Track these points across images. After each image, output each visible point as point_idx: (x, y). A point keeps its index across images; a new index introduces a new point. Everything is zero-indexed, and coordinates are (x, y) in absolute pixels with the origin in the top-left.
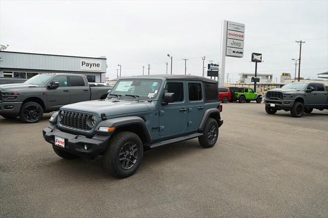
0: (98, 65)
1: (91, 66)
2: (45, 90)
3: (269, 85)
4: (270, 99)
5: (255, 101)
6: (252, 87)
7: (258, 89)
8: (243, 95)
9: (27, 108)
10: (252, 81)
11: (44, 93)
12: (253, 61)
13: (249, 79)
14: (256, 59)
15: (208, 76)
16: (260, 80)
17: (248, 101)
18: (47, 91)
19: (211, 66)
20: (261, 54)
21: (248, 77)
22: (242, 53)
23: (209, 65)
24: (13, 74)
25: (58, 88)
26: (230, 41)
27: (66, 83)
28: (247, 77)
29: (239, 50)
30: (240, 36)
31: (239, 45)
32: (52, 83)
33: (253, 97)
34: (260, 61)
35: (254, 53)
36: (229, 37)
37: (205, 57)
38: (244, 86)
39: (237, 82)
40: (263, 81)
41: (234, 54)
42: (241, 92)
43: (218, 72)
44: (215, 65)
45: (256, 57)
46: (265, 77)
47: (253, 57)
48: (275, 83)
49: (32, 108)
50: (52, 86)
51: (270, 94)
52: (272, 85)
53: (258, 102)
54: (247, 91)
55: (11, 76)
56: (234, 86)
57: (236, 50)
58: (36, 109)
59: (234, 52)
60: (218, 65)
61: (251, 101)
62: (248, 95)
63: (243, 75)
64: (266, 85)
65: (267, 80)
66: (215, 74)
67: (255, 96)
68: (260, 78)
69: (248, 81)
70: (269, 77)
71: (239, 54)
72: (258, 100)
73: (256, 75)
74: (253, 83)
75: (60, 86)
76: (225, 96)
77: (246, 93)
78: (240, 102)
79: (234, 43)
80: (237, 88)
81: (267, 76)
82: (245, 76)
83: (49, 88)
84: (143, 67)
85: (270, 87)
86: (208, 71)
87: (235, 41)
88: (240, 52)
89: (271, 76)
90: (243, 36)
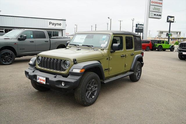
0: (60, 24)
1: (55, 25)
2: (16, 41)
3: (179, 39)
4: (183, 48)
5: (169, 50)
6: (167, 40)
7: (171, 41)
8: (161, 46)
9: (3, 54)
10: (167, 36)
11: (15, 43)
12: (168, 21)
13: (164, 34)
14: (170, 20)
15: (136, 32)
16: (173, 35)
17: (164, 50)
18: (18, 41)
19: (138, 26)
20: (174, 17)
21: (164, 33)
22: (161, 15)
23: (137, 25)
24: (4, 30)
25: (26, 40)
26: (152, 7)
27: (32, 36)
28: (162, 33)
29: (159, 14)
30: (159, 3)
31: (159, 9)
32: (21, 36)
33: (168, 47)
34: (173, 22)
35: (169, 16)
36: (151, 4)
37: (134, 19)
38: (161, 39)
39: (156, 37)
40: (174, 36)
41: (155, 17)
42: (160, 43)
43: (143, 29)
44: (141, 25)
45: (170, 19)
46: (176, 33)
47: (168, 19)
48: (183, 37)
49: (7, 54)
50: (21, 38)
51: (183, 45)
52: (181, 38)
53: (171, 51)
54: (163, 42)
55: (3, 32)
56: (154, 39)
57: (156, 13)
58: (10, 55)
59: (155, 15)
60: (143, 25)
61: (166, 50)
62: (164, 46)
63: (160, 32)
64: (177, 38)
65: (176, 35)
66: (141, 31)
67: (169, 46)
68: (172, 33)
69: (164, 36)
70: (179, 33)
71: (158, 16)
72: (172, 49)
73: (169, 32)
74: (168, 37)
75: (27, 39)
76: (148, 46)
77: (163, 44)
78: (158, 51)
79: (155, 9)
80: (156, 40)
81: (177, 33)
82: (162, 32)
83: (19, 39)
84: (92, 26)
85: (179, 40)
86: (136, 29)
87: (156, 7)
88: (159, 15)
89: (180, 33)
90: (161, 4)
